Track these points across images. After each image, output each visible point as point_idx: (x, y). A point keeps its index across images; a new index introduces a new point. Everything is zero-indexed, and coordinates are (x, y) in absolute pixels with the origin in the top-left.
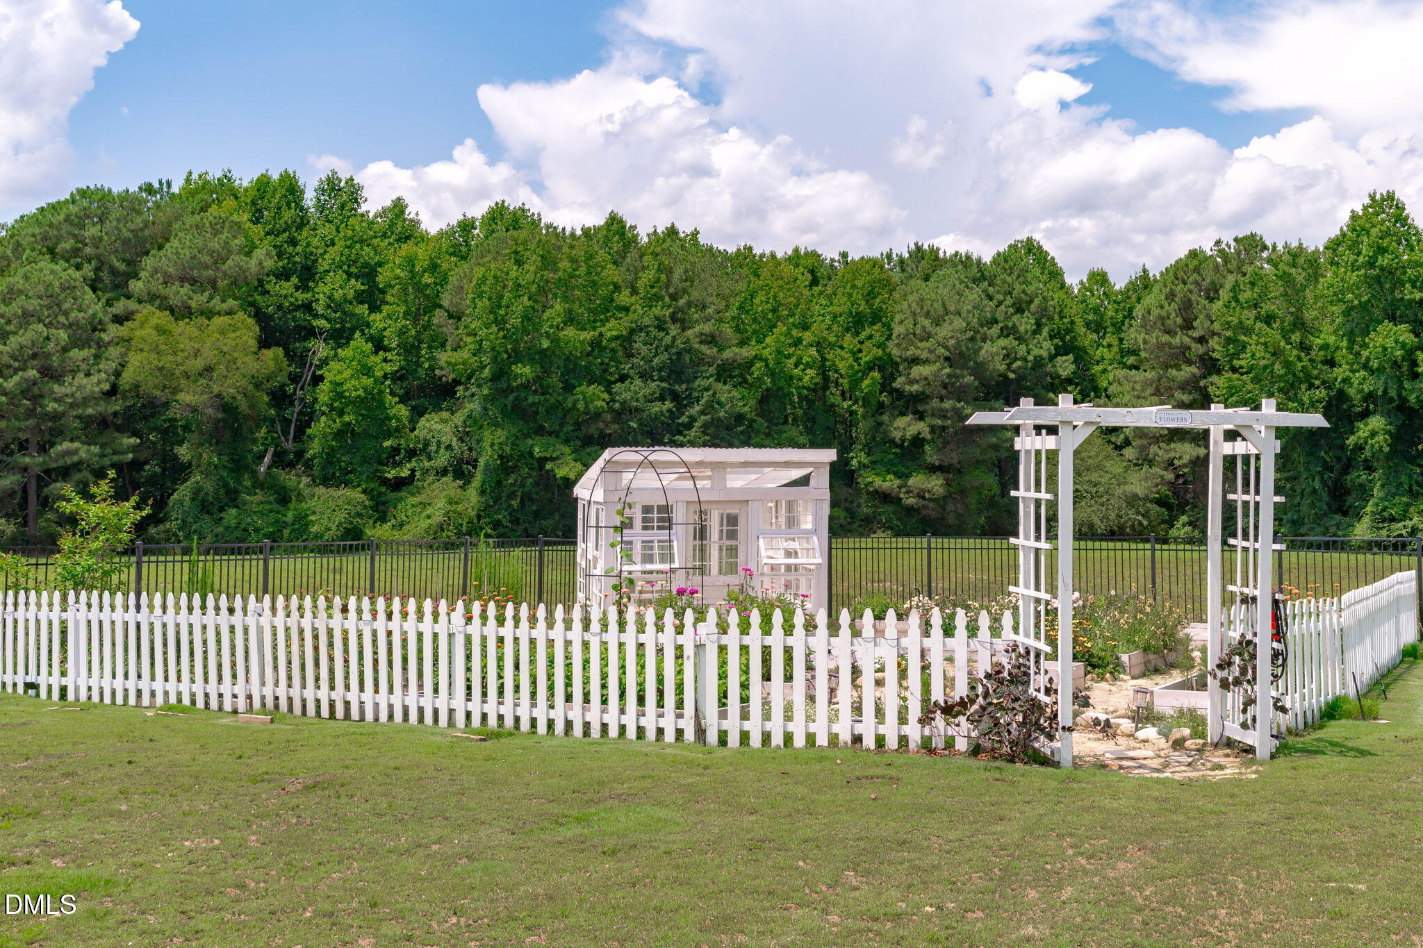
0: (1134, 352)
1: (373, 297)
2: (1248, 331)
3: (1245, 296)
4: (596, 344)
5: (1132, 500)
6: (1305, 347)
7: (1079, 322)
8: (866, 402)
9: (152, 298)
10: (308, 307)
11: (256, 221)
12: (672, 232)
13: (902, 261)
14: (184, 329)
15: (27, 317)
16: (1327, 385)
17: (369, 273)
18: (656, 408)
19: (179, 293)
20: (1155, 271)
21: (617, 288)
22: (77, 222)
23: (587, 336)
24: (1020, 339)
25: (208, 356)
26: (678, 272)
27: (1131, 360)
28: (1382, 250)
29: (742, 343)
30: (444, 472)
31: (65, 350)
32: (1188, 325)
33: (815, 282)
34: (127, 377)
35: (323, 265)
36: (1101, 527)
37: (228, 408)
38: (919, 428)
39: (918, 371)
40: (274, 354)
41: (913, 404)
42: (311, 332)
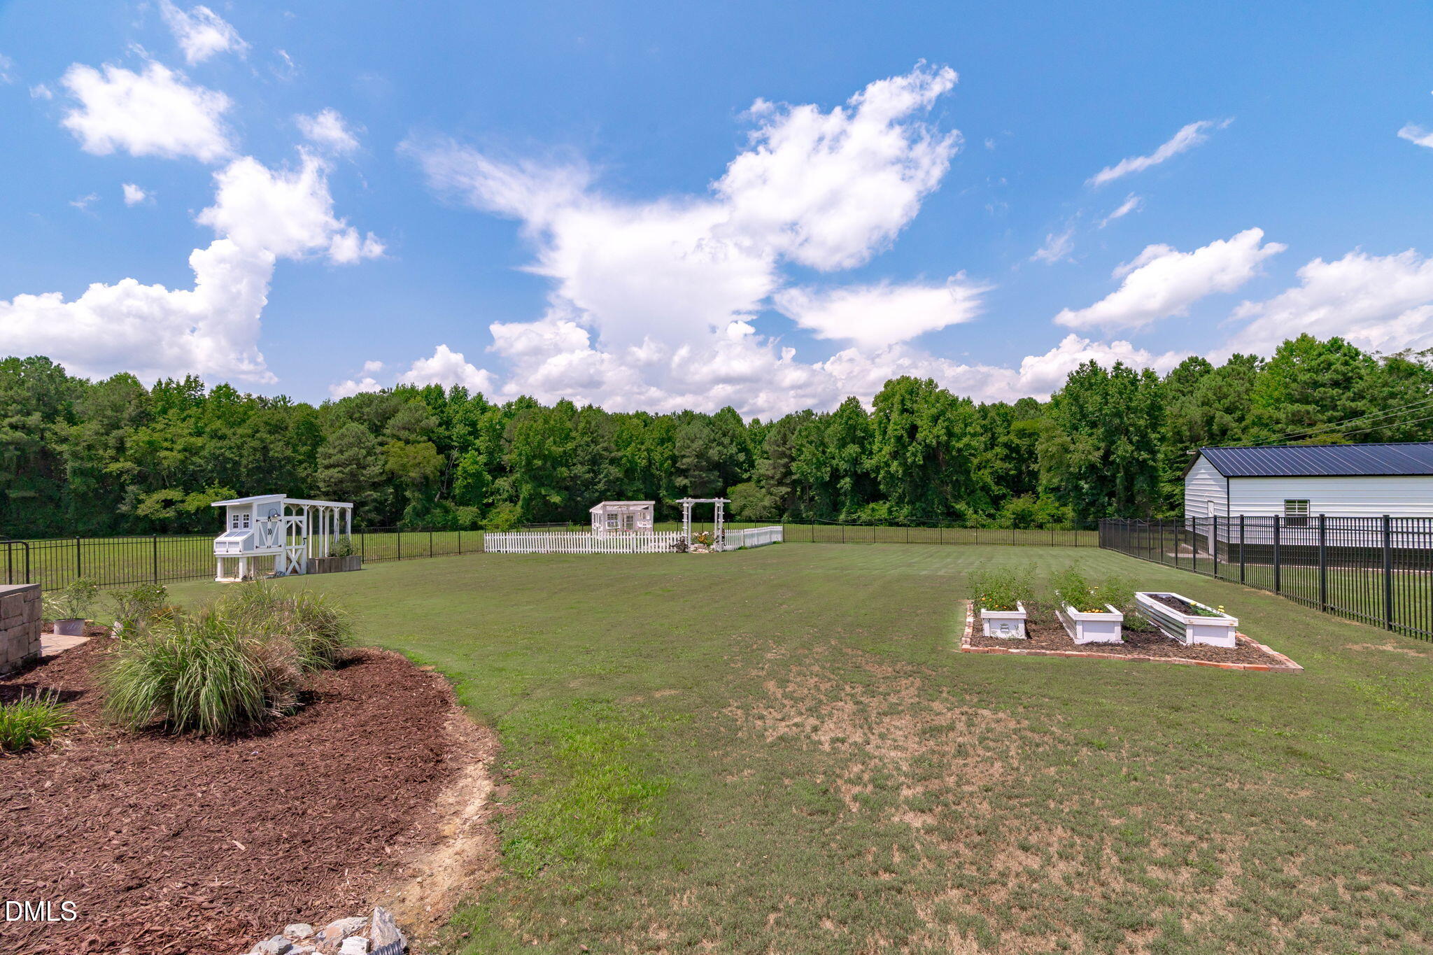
0: (766, 453)
1: (475, 433)
2: (804, 446)
3: (803, 434)
4: (565, 452)
5: (765, 508)
6: (824, 452)
7: (748, 439)
8: (666, 472)
9: (394, 436)
10: (449, 437)
11: (428, 405)
12: (590, 407)
13: (679, 417)
14: (410, 448)
15: (351, 445)
16: (832, 466)
17: (473, 424)
18: (587, 476)
19: (404, 434)
20: (775, 421)
21: (571, 430)
22: (359, 407)
23: (561, 449)
24: (725, 447)
25: (420, 459)
26: (593, 423)
27: (765, 456)
28: (850, 418)
29: (618, 451)
30: (506, 500)
31: (365, 457)
32: (785, 443)
33: (646, 426)
34: (388, 467)
35: (455, 421)
36: (754, 518)
37: (426, 478)
38: (686, 482)
39: (685, 460)
40: (441, 456)
41: (683, 473)
42: (453, 447)
